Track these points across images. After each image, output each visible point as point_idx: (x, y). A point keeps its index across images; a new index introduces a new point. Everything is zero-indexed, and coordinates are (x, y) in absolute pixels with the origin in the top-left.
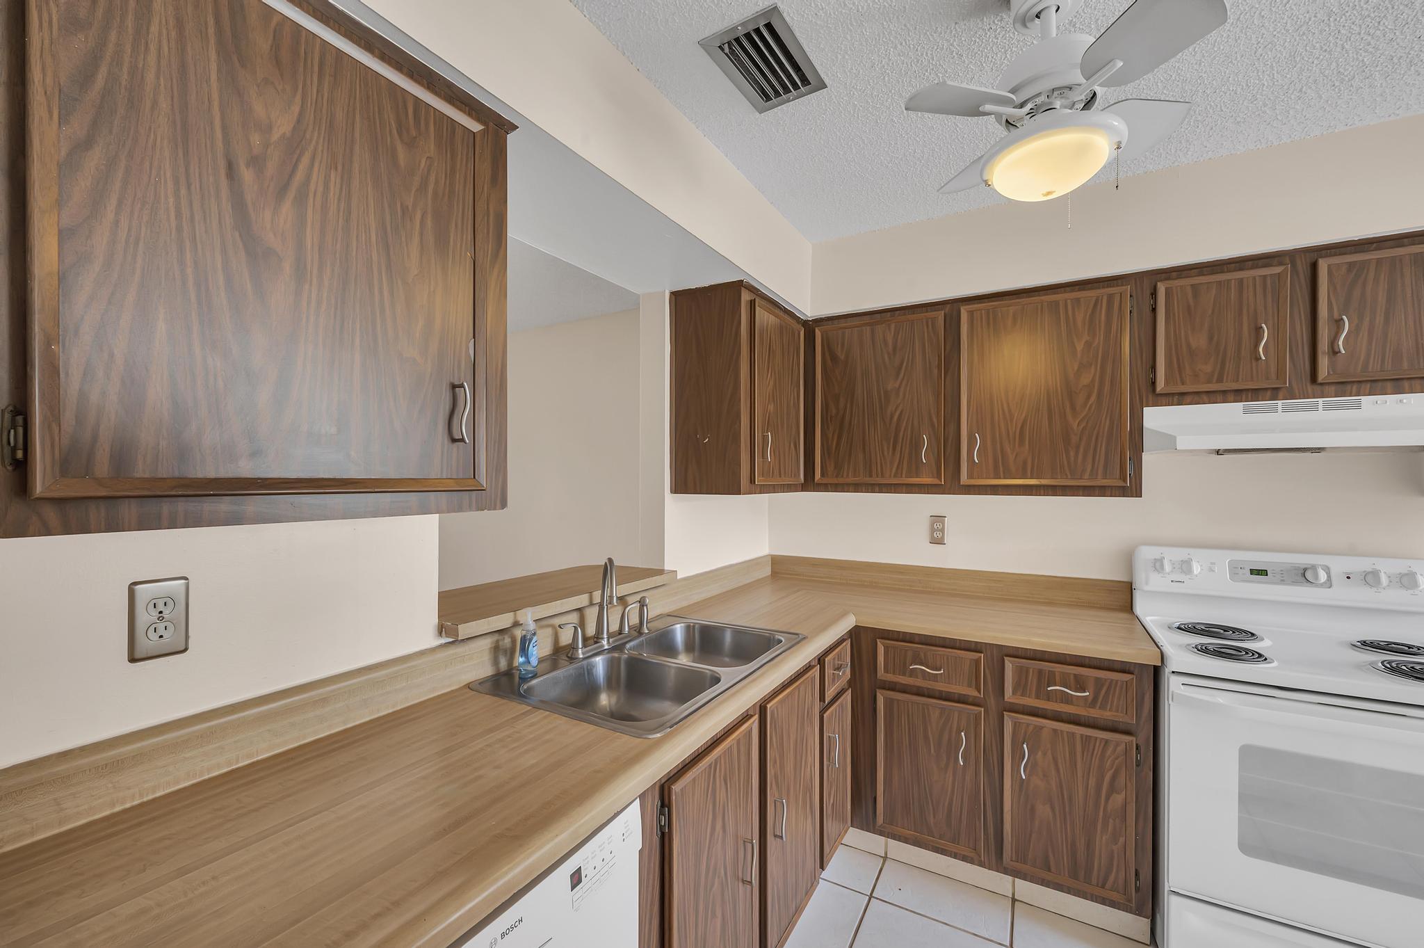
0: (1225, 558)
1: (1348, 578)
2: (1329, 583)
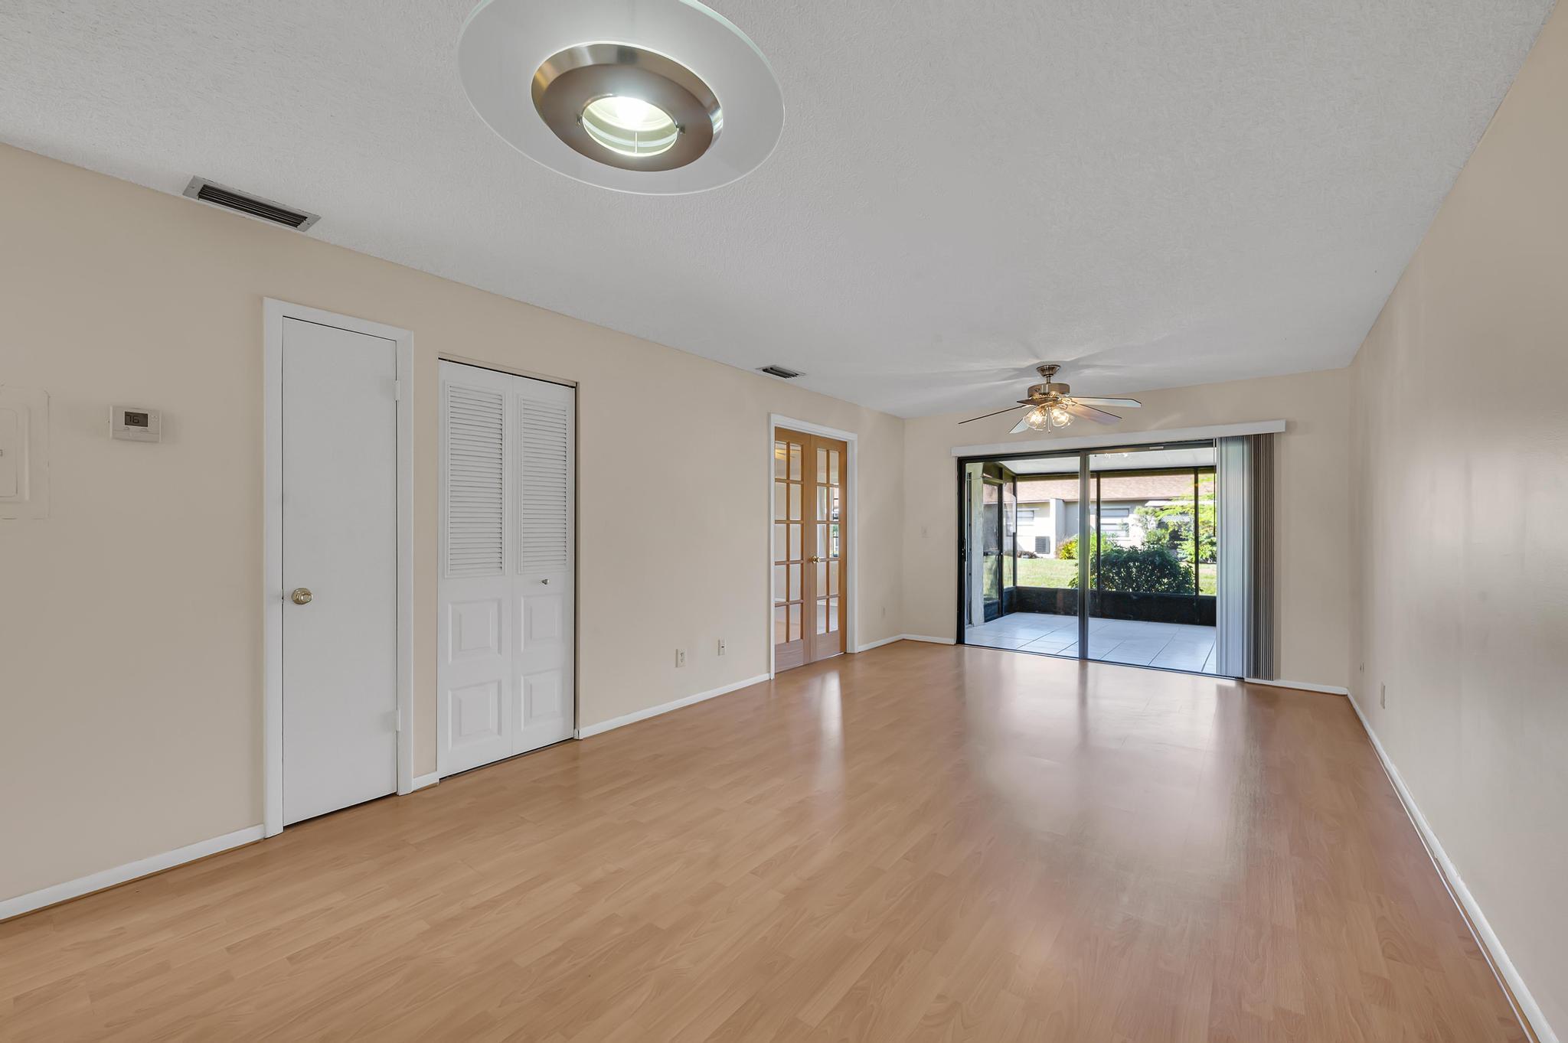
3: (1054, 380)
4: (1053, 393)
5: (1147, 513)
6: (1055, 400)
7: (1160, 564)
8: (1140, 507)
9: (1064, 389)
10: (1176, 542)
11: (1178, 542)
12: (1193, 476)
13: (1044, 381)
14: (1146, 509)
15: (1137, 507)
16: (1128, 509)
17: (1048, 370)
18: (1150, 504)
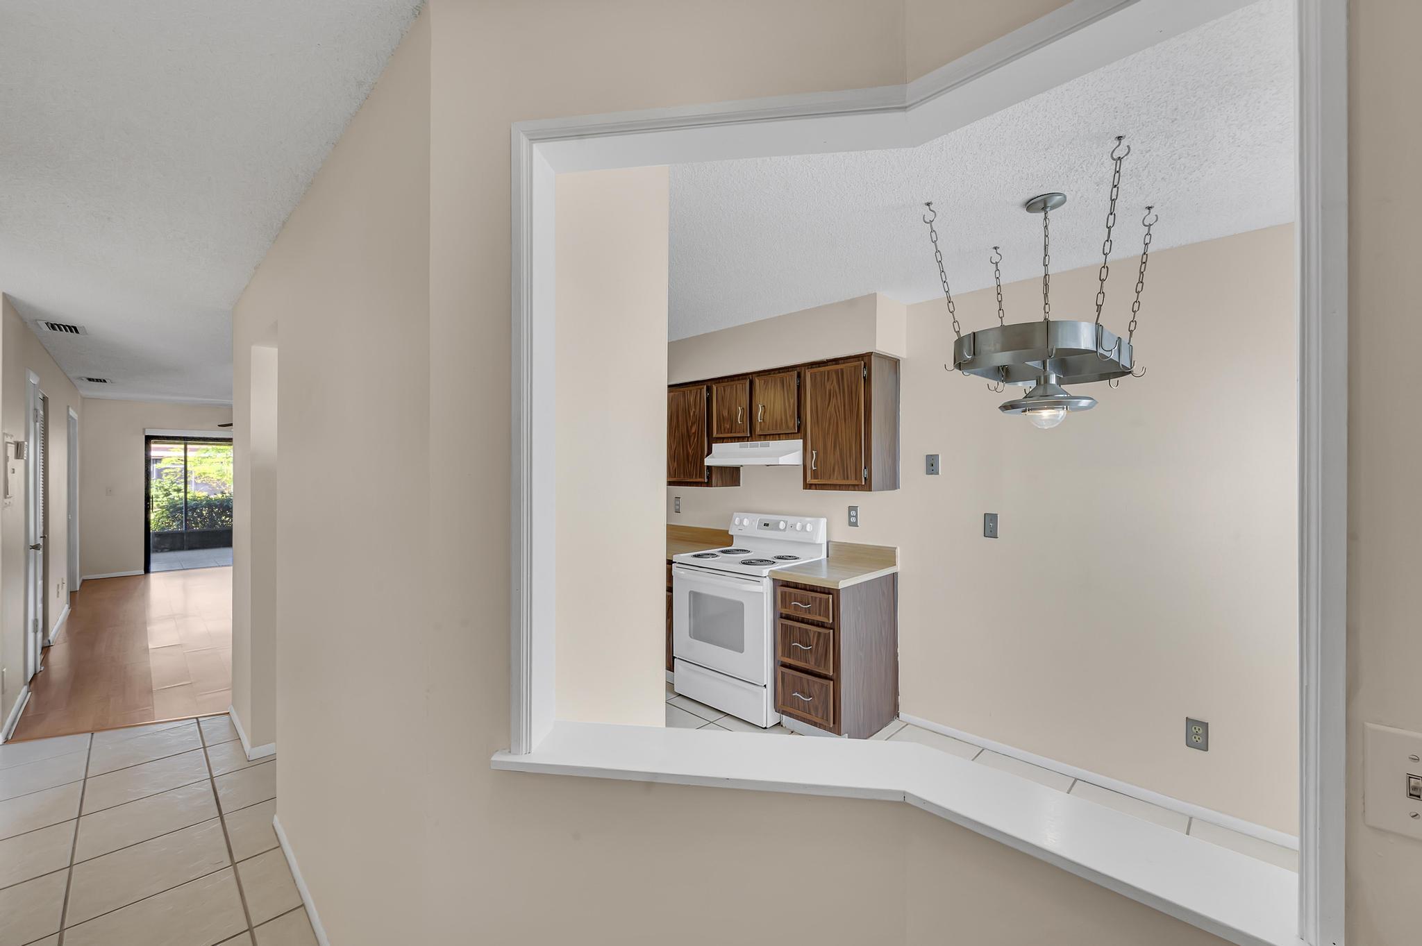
0: (758, 518)
1: (790, 527)
2: (785, 530)
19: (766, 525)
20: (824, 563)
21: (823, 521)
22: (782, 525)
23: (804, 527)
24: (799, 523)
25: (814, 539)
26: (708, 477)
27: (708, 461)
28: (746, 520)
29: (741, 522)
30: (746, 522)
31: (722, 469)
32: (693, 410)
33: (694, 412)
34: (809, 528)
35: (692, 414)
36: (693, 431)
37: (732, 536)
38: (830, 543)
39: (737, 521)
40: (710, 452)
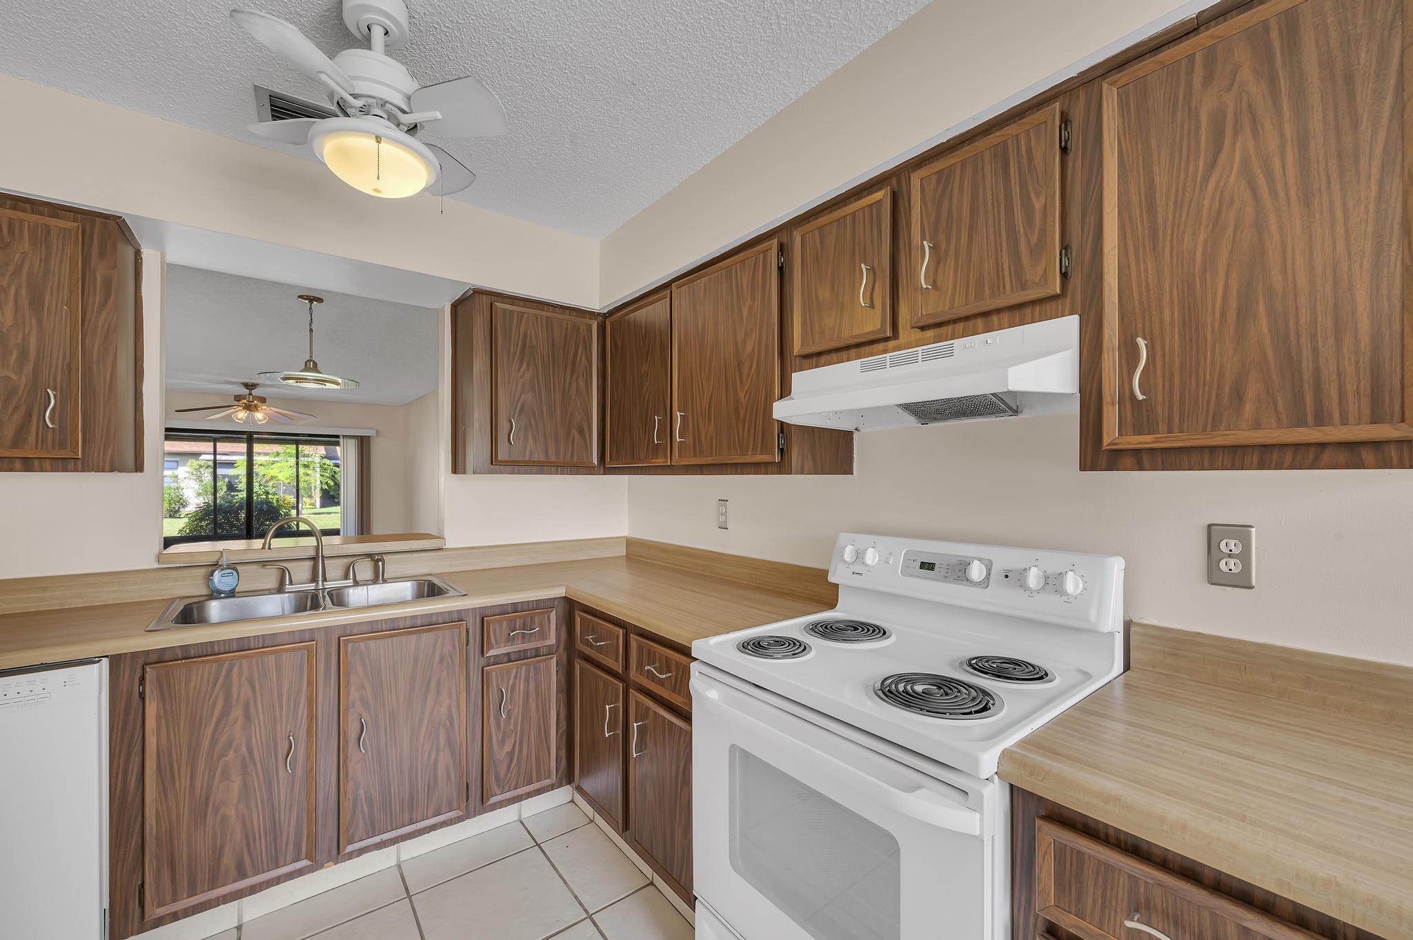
0: (903, 547)
1: (1007, 576)
2: (985, 583)
3: (255, 392)
4: (255, 402)
5: (201, 466)
6: (256, 406)
7: (267, 510)
8: (193, 460)
9: (263, 400)
10: (232, 494)
11: (235, 494)
12: (212, 444)
13: (247, 392)
14: (199, 462)
15: (190, 461)
16: (177, 462)
17: (250, 386)
18: (203, 457)
19: (928, 566)
20: (1118, 691)
21: (1117, 566)
22: (976, 571)
23: (1053, 583)
24: (1034, 570)
25: (1093, 618)
26: (782, 451)
27: (782, 411)
28: (870, 552)
29: (859, 556)
30: (871, 557)
31: (812, 434)
32: (749, 302)
33: (751, 308)
34: (1072, 584)
35: (745, 312)
36: (749, 349)
37: (836, 586)
38: (1133, 629)
39: (848, 555)
40: (785, 392)
